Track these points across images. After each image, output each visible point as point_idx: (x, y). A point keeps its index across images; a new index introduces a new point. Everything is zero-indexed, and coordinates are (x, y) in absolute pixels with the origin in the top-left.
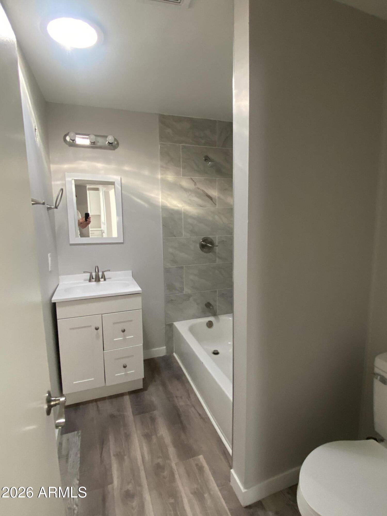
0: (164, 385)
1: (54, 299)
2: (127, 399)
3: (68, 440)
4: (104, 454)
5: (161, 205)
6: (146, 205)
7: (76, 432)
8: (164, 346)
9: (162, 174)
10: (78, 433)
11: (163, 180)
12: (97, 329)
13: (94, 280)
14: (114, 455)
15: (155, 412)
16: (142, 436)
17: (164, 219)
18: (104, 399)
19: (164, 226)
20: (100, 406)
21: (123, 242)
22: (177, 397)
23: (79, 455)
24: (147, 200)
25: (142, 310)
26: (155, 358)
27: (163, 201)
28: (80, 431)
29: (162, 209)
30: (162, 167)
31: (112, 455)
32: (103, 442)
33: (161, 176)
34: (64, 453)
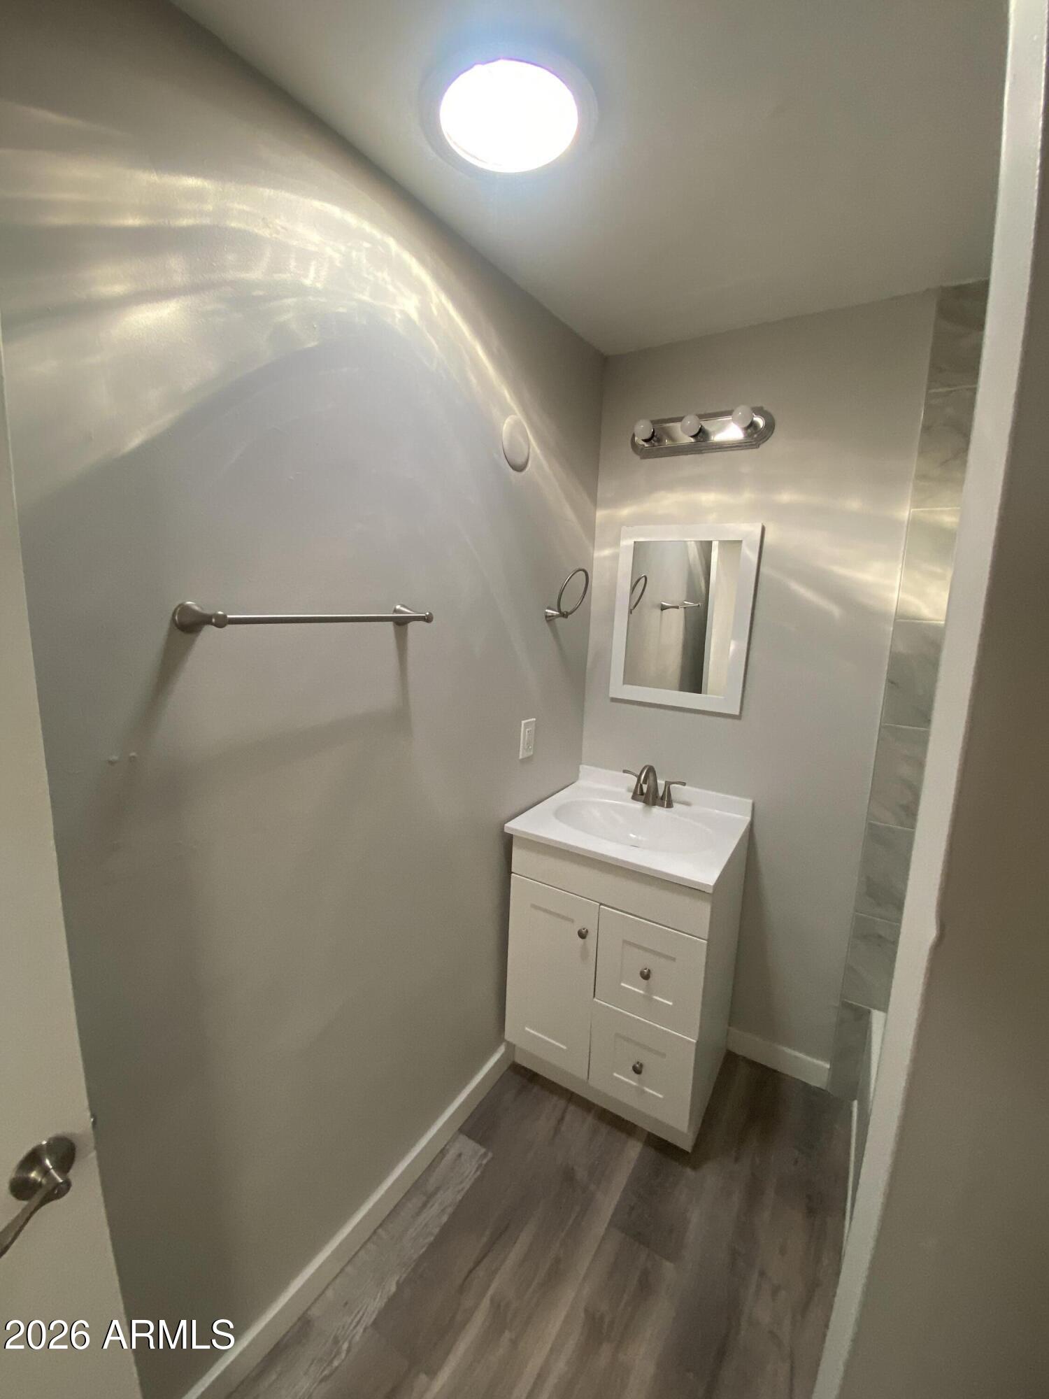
0: (754, 1193)
1: (514, 826)
2: (634, 1150)
3: (460, 1155)
4: (480, 1272)
5: (894, 611)
6: (836, 611)
7: (483, 1150)
8: (823, 1058)
9: (916, 504)
10: (485, 1155)
11: (914, 523)
12: (582, 935)
13: (643, 797)
14: (492, 1300)
15: (668, 1265)
16: (586, 1310)
17: (896, 661)
18: (586, 1105)
19: (892, 683)
20: (568, 1117)
21: (737, 712)
22: (762, 1274)
23: (445, 1218)
24: (842, 594)
25: (708, 945)
26: (787, 1075)
27: (902, 596)
28: (490, 1155)
29: (897, 625)
30: (922, 476)
31: (490, 1292)
32: (502, 1234)
33: (912, 510)
34: (433, 1181)
